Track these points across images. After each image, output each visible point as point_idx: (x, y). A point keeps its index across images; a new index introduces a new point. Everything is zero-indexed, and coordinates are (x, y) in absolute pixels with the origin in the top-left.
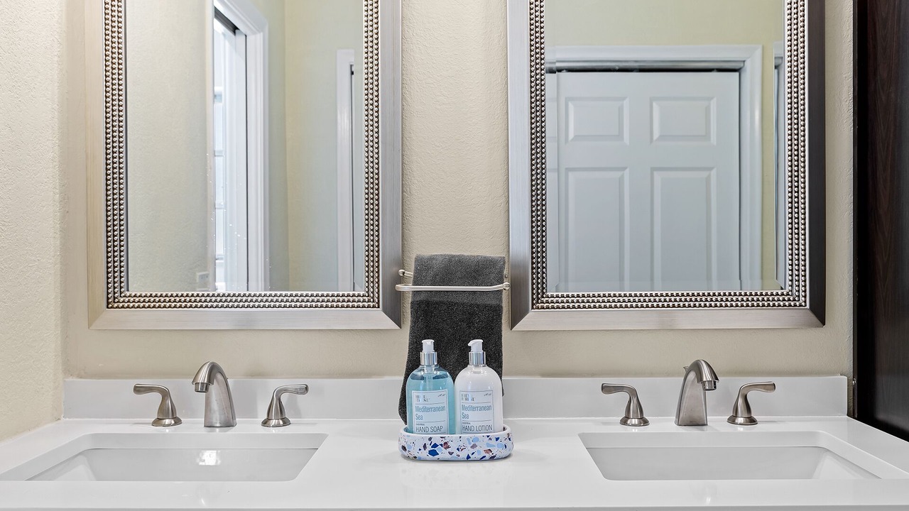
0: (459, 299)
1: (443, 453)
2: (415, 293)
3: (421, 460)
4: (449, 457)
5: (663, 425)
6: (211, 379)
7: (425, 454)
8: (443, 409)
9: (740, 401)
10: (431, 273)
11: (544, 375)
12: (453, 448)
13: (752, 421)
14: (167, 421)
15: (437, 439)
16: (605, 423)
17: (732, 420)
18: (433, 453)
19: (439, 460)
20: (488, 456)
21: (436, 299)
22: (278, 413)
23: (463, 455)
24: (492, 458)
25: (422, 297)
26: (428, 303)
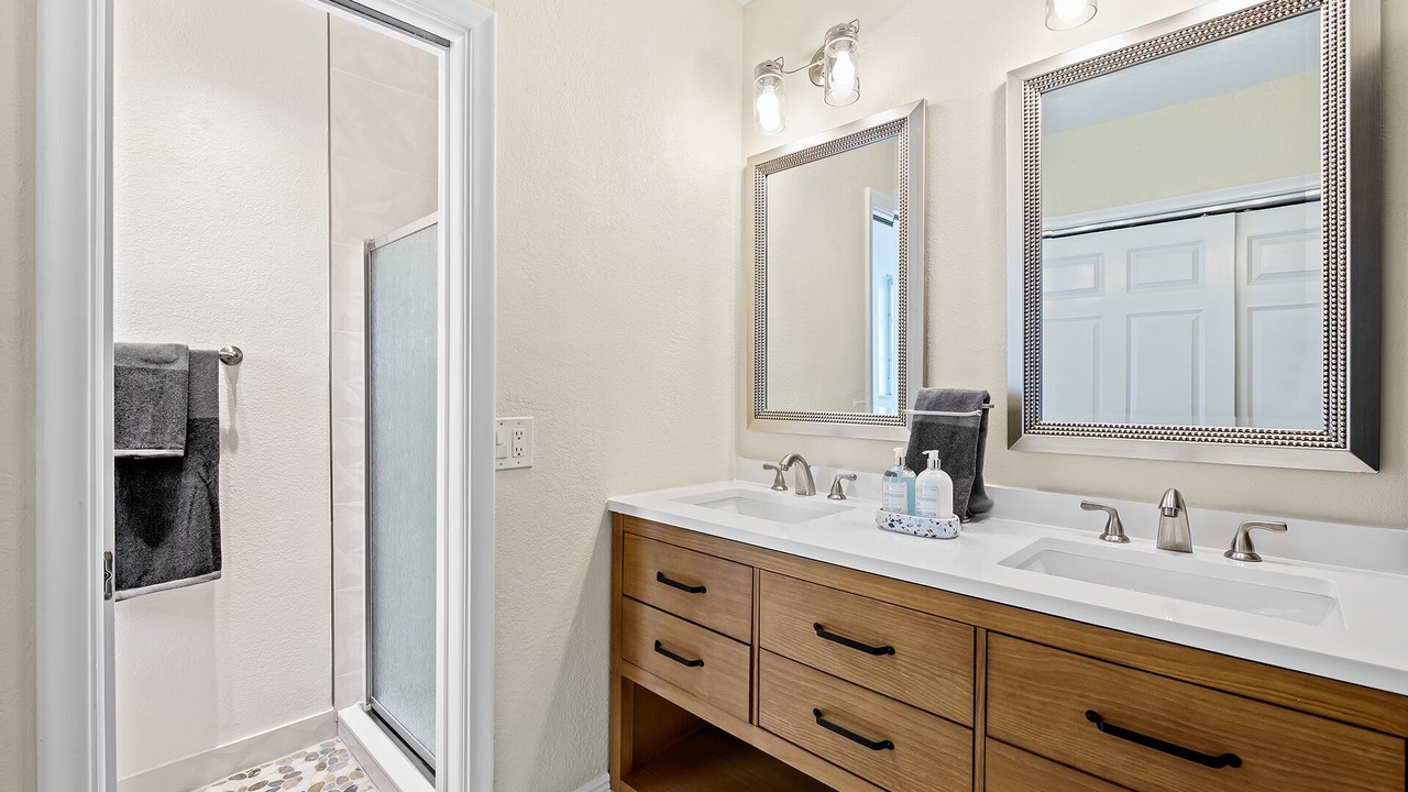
0: (945, 422)
1: (898, 527)
2: (915, 416)
3: (885, 529)
4: (902, 530)
5: (1143, 546)
6: (790, 463)
7: (886, 525)
8: (902, 496)
9: (1241, 536)
10: (927, 402)
11: (1039, 489)
12: (904, 524)
13: (1254, 558)
14: (780, 488)
15: (894, 516)
16: (1085, 535)
17: (1229, 555)
18: (891, 525)
19: (896, 531)
20: (930, 534)
21: (928, 421)
22: (838, 491)
23: (912, 530)
24: (934, 537)
25: (918, 419)
26: (921, 423)
